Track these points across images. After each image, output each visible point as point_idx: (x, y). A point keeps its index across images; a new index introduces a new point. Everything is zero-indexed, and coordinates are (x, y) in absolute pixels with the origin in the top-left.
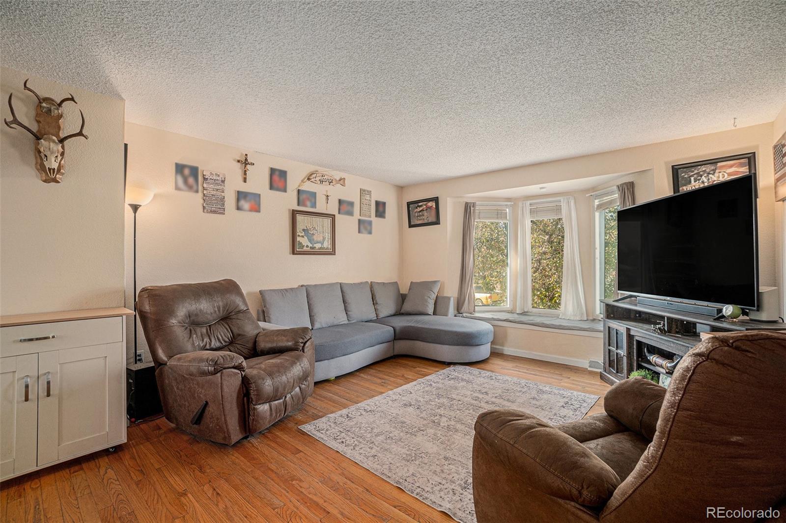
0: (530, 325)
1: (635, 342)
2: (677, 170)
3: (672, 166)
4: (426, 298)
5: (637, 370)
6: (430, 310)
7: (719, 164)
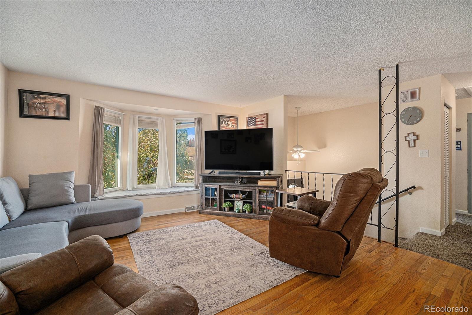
0: (155, 195)
1: (223, 191)
2: (220, 117)
3: (218, 115)
4: (66, 188)
5: (224, 203)
6: (73, 200)
7: (231, 119)
